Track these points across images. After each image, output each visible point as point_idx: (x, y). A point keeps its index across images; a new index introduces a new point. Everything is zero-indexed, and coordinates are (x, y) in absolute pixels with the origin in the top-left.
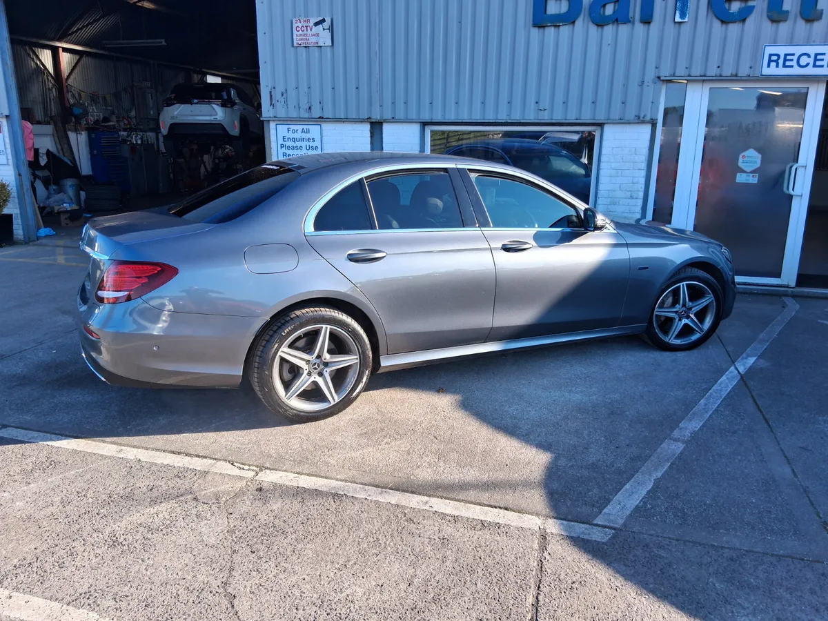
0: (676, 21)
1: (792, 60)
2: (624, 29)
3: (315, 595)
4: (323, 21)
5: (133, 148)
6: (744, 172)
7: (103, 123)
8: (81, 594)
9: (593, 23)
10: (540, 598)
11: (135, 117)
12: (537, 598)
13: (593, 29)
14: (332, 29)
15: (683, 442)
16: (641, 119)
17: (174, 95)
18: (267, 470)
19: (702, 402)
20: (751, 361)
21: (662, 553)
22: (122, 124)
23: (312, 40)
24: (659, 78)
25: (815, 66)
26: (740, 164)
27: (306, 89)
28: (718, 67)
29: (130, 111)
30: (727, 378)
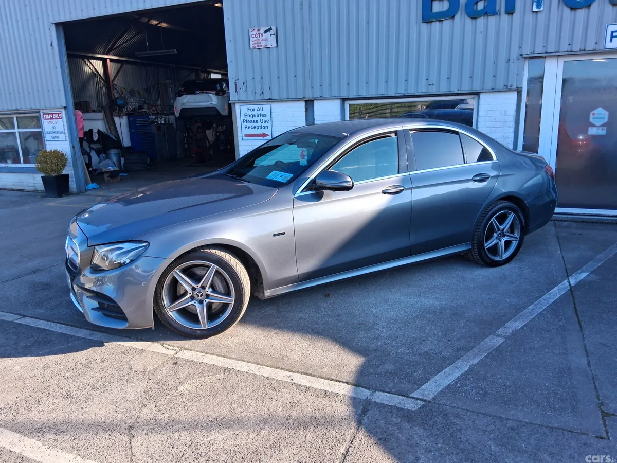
0: (533, 10)
2: (492, 20)
3: (189, 439)
4: (271, 29)
5: (159, 127)
6: (593, 126)
7: (138, 109)
8: (35, 429)
9: (469, 16)
10: (350, 449)
11: (161, 105)
12: (348, 449)
13: (469, 21)
14: (276, 35)
15: (505, 337)
16: (509, 88)
17: (183, 88)
18: (185, 350)
19: (530, 307)
20: (584, 275)
21: (457, 421)
22: (151, 110)
23: (263, 43)
24: (522, 55)
26: (591, 120)
27: (260, 78)
28: (569, 44)
29: (157, 101)
30: (558, 289)
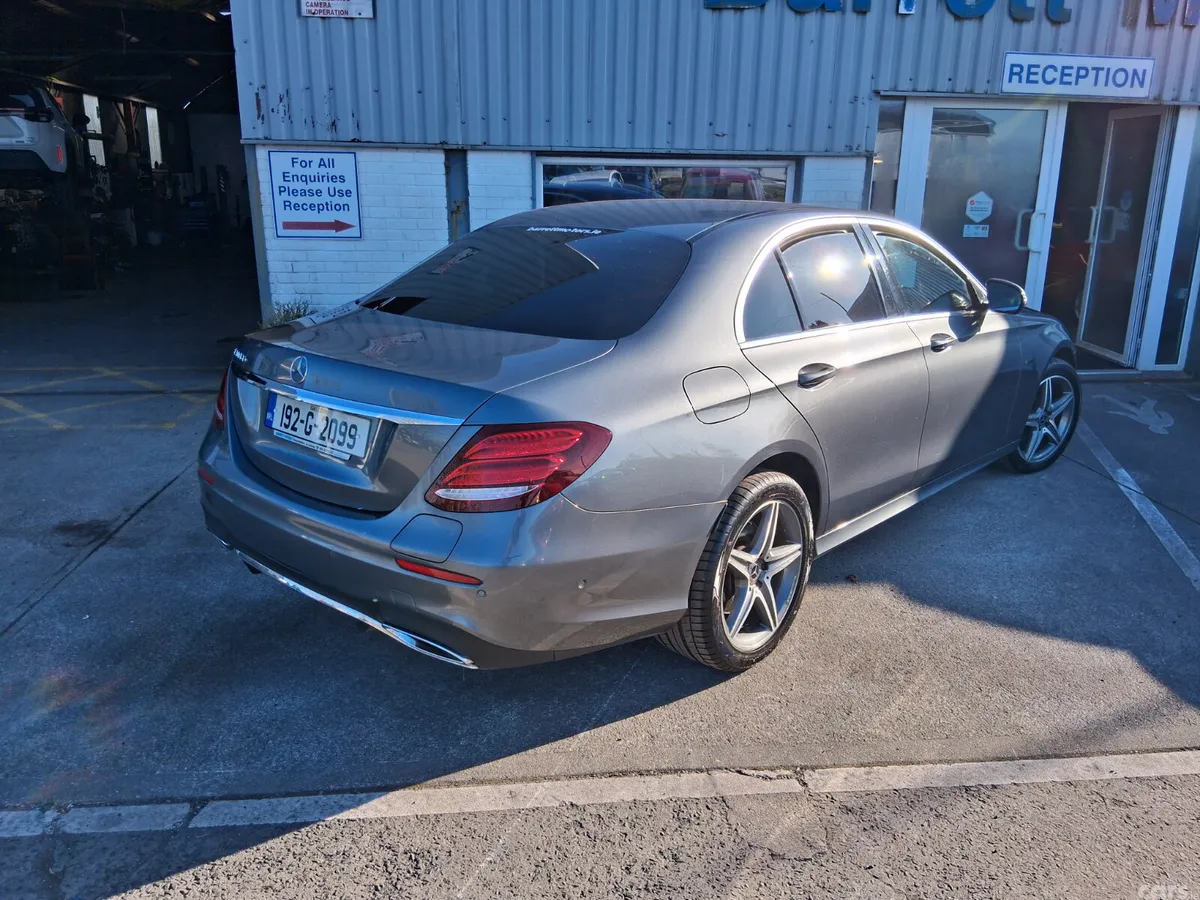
0: (900, 12)
1: (1036, 74)
2: (832, 19)
6: (972, 222)
9: (791, 8)
13: (789, 16)
16: (854, 150)
19: (1161, 538)
20: (1124, 473)
23: (337, 6)
24: (877, 92)
25: (1062, 82)
26: (968, 213)
27: (325, 91)
28: (950, 80)
